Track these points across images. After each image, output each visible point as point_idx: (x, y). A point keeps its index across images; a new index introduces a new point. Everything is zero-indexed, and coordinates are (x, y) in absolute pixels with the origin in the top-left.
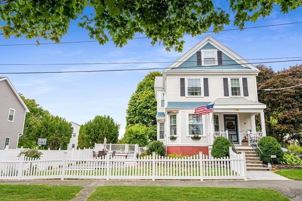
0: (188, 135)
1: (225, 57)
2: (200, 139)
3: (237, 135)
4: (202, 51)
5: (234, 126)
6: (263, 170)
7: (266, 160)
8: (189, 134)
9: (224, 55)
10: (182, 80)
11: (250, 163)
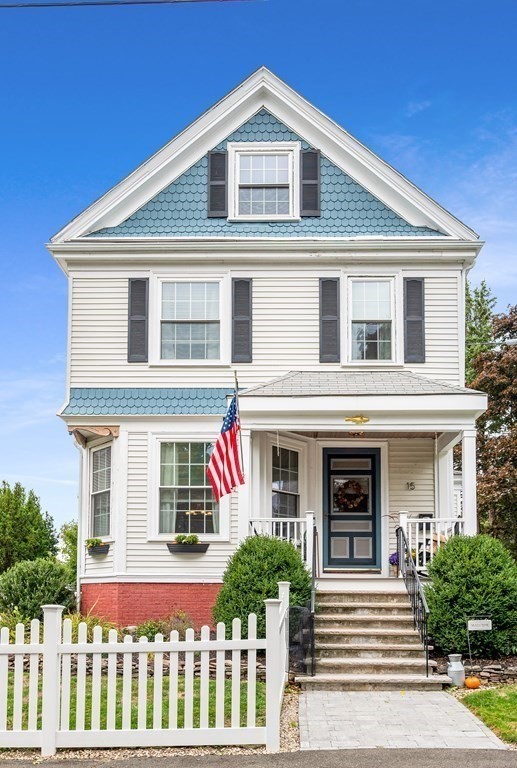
0: (155, 535)
1: (334, 180)
2: (205, 552)
3: (374, 535)
4: (231, 147)
5: (366, 497)
6: (423, 686)
7: (449, 640)
8: (161, 531)
9: (331, 171)
10: (139, 289)
11: (374, 654)
